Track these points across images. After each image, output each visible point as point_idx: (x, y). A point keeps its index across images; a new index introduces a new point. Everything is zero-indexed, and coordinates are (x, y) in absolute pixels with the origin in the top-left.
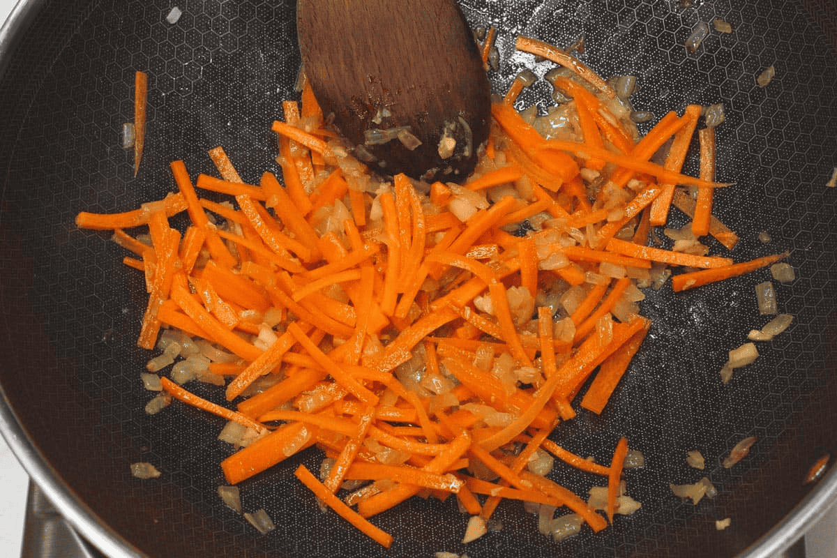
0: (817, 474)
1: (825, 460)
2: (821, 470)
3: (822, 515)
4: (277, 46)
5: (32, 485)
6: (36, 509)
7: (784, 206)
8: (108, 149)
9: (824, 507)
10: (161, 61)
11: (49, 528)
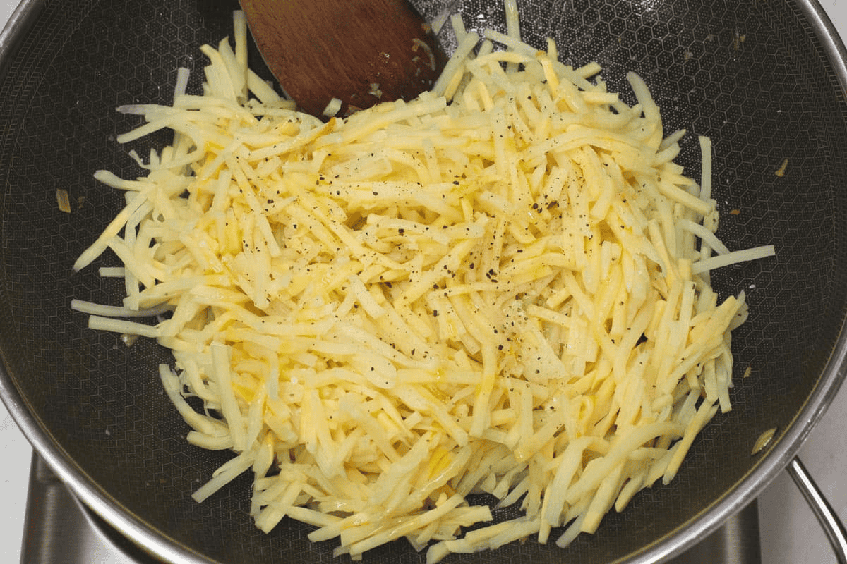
0: (764, 444)
1: (772, 431)
5: (36, 455)
6: (39, 475)
7: (737, 194)
9: (771, 475)
11: (51, 493)
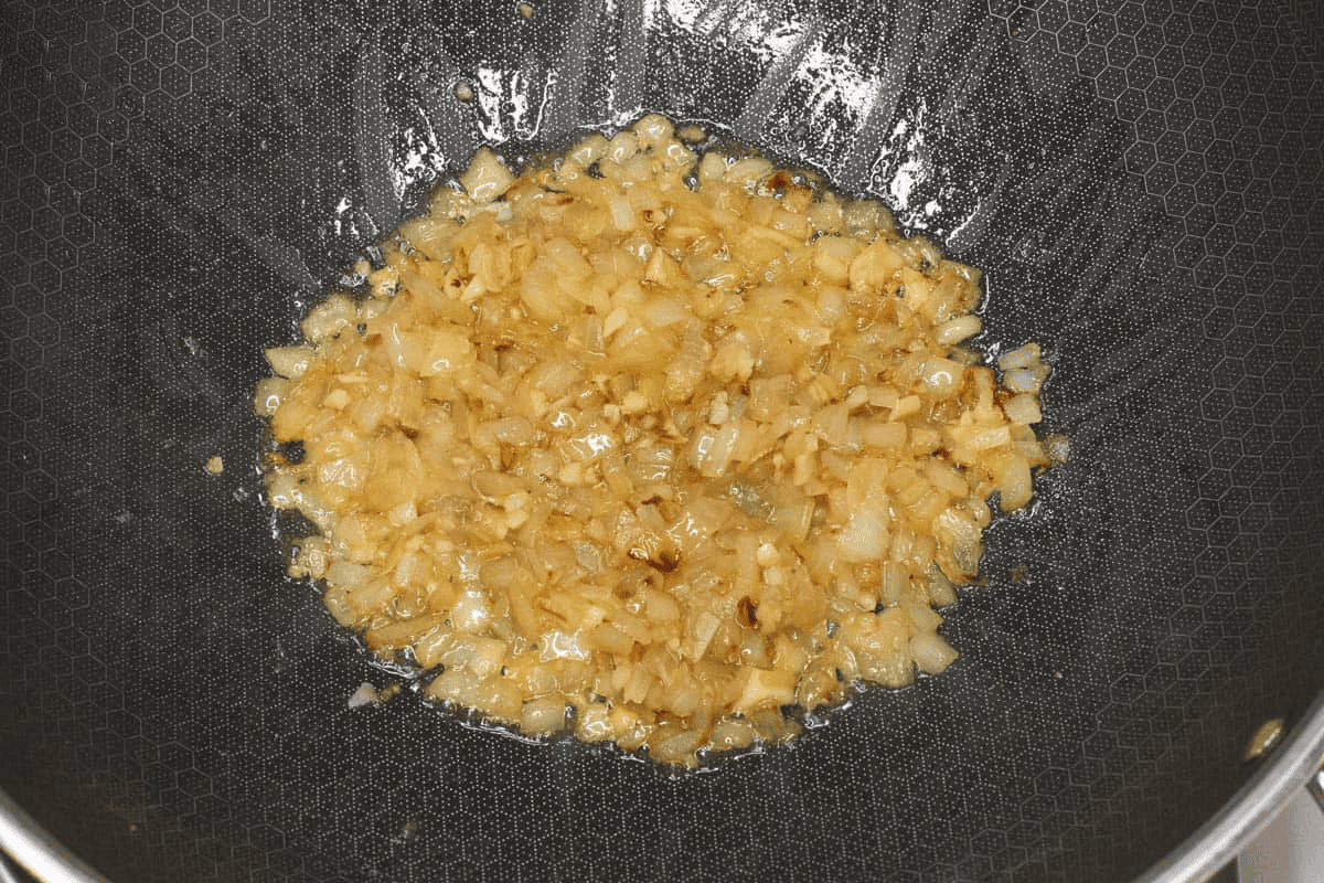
0: (1267, 743)
2: (1273, 736)
3: (1275, 814)
4: (336, 12)
8: (48, 190)
10: (137, 37)
